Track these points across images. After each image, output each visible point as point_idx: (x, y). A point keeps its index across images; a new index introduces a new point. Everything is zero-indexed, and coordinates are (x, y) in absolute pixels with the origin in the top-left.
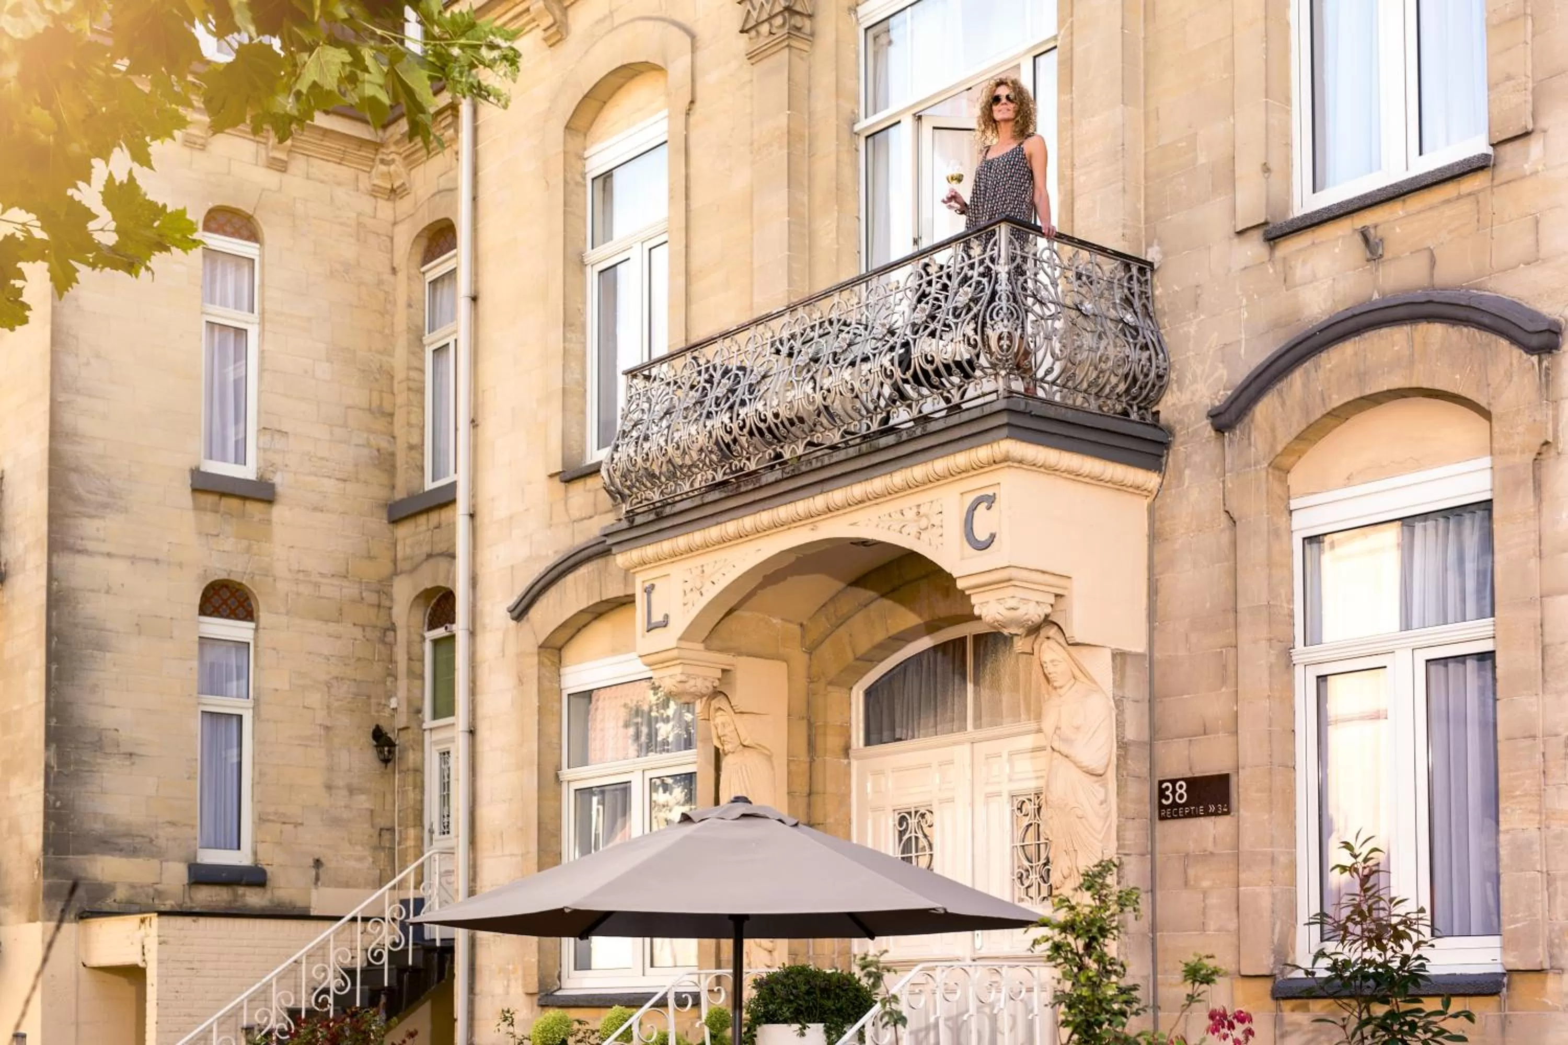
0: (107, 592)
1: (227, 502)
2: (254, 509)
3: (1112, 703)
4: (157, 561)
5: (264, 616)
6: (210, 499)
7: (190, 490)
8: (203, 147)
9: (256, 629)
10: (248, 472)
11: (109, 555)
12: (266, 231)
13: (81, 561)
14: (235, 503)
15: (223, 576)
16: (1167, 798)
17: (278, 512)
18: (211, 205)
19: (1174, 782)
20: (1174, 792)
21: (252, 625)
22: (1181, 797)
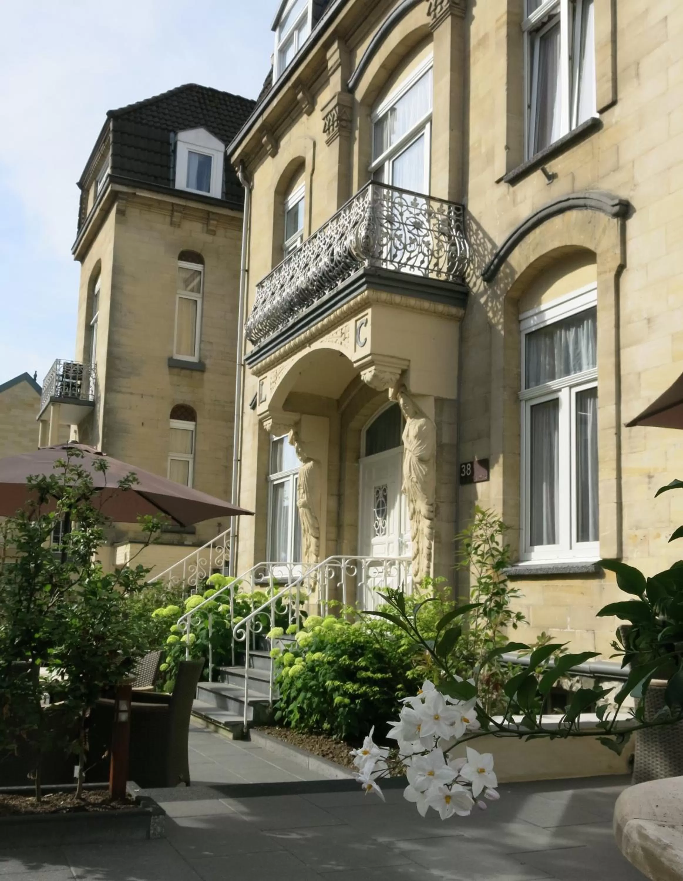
0: (130, 408)
1: (184, 372)
2: (196, 374)
3: (434, 424)
4: (152, 396)
5: (199, 419)
6: (176, 371)
7: (167, 367)
8: (179, 226)
9: (196, 425)
10: (194, 359)
11: (132, 394)
12: (206, 260)
13: (119, 396)
14: (187, 372)
15: (180, 402)
16: (463, 473)
17: (207, 376)
18: (182, 249)
19: (466, 464)
20: (466, 469)
21: (194, 423)
22: (469, 472)
